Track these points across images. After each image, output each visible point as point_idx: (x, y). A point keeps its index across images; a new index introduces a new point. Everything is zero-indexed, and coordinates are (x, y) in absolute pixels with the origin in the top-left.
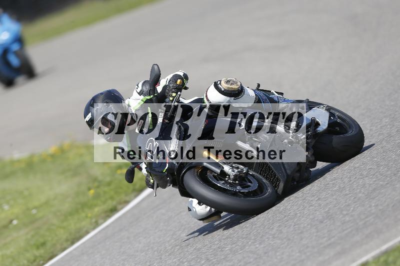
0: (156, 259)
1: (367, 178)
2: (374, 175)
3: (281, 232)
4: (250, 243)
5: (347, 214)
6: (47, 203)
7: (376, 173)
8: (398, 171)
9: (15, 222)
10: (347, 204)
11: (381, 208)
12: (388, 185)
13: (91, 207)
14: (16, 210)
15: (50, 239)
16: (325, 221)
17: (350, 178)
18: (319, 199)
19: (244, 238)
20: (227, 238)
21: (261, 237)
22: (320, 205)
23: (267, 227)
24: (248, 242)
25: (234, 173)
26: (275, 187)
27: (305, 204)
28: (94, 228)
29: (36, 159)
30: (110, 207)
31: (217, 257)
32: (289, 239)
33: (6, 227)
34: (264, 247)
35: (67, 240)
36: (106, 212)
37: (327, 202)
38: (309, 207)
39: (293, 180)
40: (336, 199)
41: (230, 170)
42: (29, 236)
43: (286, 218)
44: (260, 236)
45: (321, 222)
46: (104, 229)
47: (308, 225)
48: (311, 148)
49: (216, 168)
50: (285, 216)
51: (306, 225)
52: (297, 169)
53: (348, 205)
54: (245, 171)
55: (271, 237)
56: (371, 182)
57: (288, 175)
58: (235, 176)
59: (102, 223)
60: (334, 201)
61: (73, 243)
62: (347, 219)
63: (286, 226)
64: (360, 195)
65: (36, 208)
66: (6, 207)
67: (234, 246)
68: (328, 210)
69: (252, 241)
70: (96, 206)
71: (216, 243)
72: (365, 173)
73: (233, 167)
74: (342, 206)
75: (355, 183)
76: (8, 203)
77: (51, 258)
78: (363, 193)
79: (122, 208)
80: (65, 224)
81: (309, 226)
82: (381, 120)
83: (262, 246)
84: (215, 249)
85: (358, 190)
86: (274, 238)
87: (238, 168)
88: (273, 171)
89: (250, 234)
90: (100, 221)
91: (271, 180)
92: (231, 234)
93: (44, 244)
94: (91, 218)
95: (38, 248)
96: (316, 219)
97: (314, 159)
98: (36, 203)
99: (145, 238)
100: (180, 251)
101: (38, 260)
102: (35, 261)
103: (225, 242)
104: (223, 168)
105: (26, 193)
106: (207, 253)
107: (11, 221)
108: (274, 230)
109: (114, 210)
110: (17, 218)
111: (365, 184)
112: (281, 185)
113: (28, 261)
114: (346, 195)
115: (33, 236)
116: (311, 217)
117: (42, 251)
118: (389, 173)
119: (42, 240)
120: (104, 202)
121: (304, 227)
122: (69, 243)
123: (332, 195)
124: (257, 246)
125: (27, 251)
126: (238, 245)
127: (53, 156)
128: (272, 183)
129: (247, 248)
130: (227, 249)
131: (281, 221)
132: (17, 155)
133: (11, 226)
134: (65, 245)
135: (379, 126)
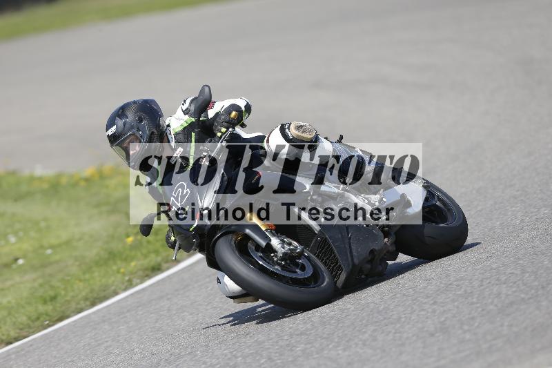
0: (202, 346)
1: (504, 286)
2: (515, 283)
3: (375, 339)
4: (331, 346)
5: (469, 330)
6: (68, 243)
7: (519, 280)
8: (549, 284)
9: (21, 262)
10: (471, 316)
11: (515, 329)
12: (531, 301)
13: (127, 260)
14: (26, 246)
15: (63, 292)
16: (437, 335)
17: (482, 281)
18: (435, 303)
19: (324, 338)
20: (302, 334)
21: (348, 341)
22: (434, 311)
23: (357, 328)
24: (328, 345)
25: (283, 251)
26: (335, 277)
27: (415, 307)
28: (126, 289)
29: (64, 180)
30: (152, 263)
31: (283, 357)
32: (384, 351)
33: (7, 266)
34: (349, 356)
35: (86, 299)
36: (146, 269)
37: (445, 308)
38: (420, 311)
39: (361, 271)
40: (458, 307)
41: (279, 246)
42: (36, 284)
43: (386, 321)
44: (347, 339)
45: (432, 335)
46: (137, 292)
47: (413, 336)
48: (392, 233)
49: (261, 238)
50: (385, 318)
51: (410, 335)
52: (369, 258)
53: (473, 318)
54: (298, 251)
55: (360, 343)
56: (509, 293)
57: (354, 265)
58: (285, 254)
59: (137, 285)
60: (456, 309)
61: (93, 304)
62: (468, 336)
63: (382, 333)
64: (491, 307)
65: (52, 247)
66: (13, 239)
67: (308, 346)
68: (445, 321)
69: (333, 344)
70: (132, 259)
71: (286, 338)
72: (503, 278)
73: (284, 241)
74: (464, 319)
75: (487, 290)
76: (16, 233)
77: (61, 319)
78: (496, 306)
79: (168, 269)
80: (87, 276)
81: (414, 338)
82: (539, 209)
83: (347, 353)
84: (281, 347)
85: (490, 300)
86: (364, 345)
87: (290, 244)
88: (335, 256)
89: (333, 333)
90: (135, 281)
91: (330, 266)
92: (307, 330)
93: (53, 298)
94: (124, 274)
95: (45, 302)
96: (426, 329)
97: (395, 249)
98: (54, 241)
99: (191, 314)
100: (235, 340)
101: (42, 319)
102: (38, 318)
103: (298, 340)
104: (271, 240)
105: (43, 224)
106: (271, 350)
107: (16, 260)
108: (367, 335)
109: (157, 269)
110: (24, 257)
111: (500, 294)
112: (343, 276)
113: (29, 318)
114: (472, 304)
115: (41, 285)
116: (420, 325)
117: (49, 308)
118: (536, 283)
119: (52, 293)
120: (146, 256)
121: (407, 338)
122: (88, 303)
123: (453, 301)
124: (340, 352)
125: (29, 304)
126: (315, 347)
127: (87, 180)
128: (331, 271)
129: (326, 352)
130: (298, 349)
131: (378, 324)
132: (39, 171)
133: (14, 266)
134: (82, 304)
135: (534, 218)
